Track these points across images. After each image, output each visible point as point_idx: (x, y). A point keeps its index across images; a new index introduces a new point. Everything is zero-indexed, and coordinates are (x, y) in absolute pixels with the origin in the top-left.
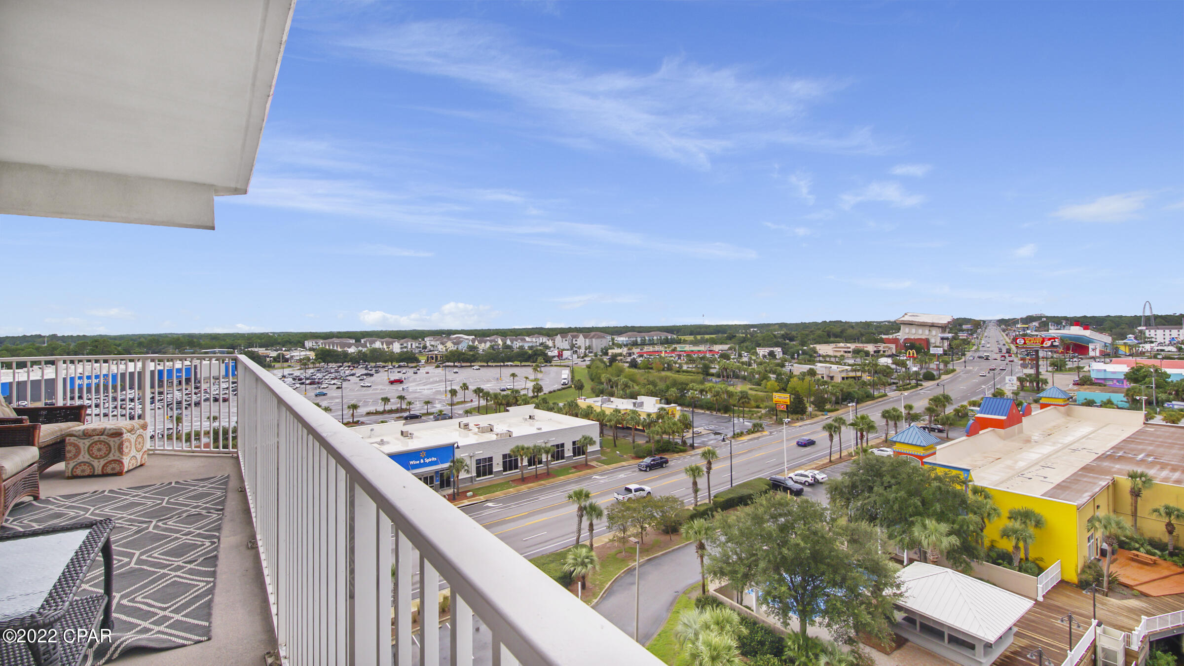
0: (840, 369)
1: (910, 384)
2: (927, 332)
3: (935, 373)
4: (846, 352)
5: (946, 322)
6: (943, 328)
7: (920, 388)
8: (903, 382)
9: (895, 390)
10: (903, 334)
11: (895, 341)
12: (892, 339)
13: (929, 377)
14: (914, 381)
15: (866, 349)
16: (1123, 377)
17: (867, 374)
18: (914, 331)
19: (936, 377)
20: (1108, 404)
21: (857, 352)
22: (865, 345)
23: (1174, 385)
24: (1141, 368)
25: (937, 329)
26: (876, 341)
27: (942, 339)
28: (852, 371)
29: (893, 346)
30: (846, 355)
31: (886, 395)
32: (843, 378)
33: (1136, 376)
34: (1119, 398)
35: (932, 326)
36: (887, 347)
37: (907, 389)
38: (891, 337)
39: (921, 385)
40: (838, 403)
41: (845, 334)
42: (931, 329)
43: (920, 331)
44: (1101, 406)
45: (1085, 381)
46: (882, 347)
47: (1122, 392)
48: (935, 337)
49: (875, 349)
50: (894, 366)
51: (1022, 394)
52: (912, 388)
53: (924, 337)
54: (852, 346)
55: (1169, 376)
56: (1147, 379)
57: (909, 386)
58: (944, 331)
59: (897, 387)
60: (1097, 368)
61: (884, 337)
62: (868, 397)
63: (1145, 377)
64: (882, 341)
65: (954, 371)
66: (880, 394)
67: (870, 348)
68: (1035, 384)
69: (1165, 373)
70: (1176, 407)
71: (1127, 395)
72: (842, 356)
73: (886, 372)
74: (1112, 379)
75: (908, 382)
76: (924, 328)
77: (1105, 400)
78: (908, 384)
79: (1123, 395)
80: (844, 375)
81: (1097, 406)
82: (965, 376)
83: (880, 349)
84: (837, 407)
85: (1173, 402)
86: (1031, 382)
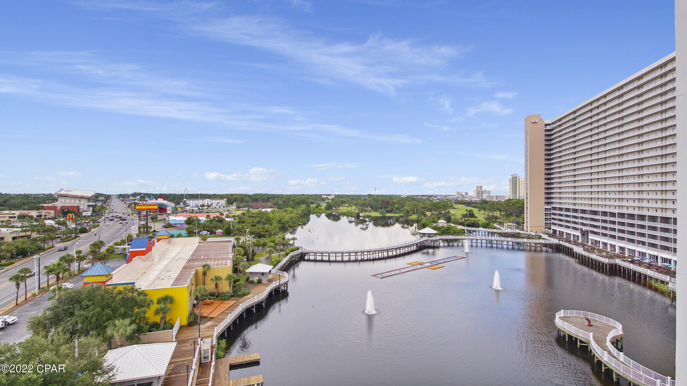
0: (9, 232)
1: (71, 237)
2: (78, 202)
3: (87, 228)
4: (10, 217)
5: (91, 195)
6: (89, 199)
7: (78, 238)
8: (66, 236)
9: (60, 242)
10: (60, 204)
11: (54, 208)
12: (51, 206)
13: (84, 231)
14: (74, 235)
15: (30, 214)
16: (184, 222)
17: (36, 233)
18: (68, 201)
19: (88, 230)
20: (179, 236)
21: (22, 217)
22: (30, 211)
23: (203, 224)
24: (191, 217)
25: (85, 200)
26: (38, 209)
27: (89, 206)
28: (22, 231)
29: (52, 212)
30: (12, 219)
31: (53, 247)
32: (14, 238)
33: (189, 222)
34: (183, 232)
35: (82, 197)
36: (48, 212)
37: (69, 240)
38: (50, 205)
39: (79, 237)
40: (12, 258)
41: (8, 204)
42: (81, 199)
43: (73, 201)
44: (177, 237)
45: (169, 226)
46: (43, 212)
47: (184, 230)
48: (83, 205)
49: (38, 214)
50: (57, 226)
51: (141, 235)
52: (73, 239)
53: (75, 205)
54: (17, 213)
55: (200, 220)
56: (193, 223)
57: (70, 238)
58: (89, 201)
59: (61, 239)
60: (173, 219)
61: (44, 205)
62: (39, 249)
63: (192, 221)
64: (43, 208)
65: (98, 226)
66: (49, 246)
67: (34, 213)
68: (146, 229)
69: (199, 219)
70: (204, 234)
71: (187, 230)
72: (8, 220)
73: (51, 229)
74: (178, 224)
75: (70, 235)
76: (75, 199)
77: (178, 234)
78: (70, 237)
79: (185, 230)
80: (14, 235)
81: (176, 237)
82: (106, 228)
83: (42, 214)
84: (12, 261)
85: (203, 232)
86: (144, 228)
